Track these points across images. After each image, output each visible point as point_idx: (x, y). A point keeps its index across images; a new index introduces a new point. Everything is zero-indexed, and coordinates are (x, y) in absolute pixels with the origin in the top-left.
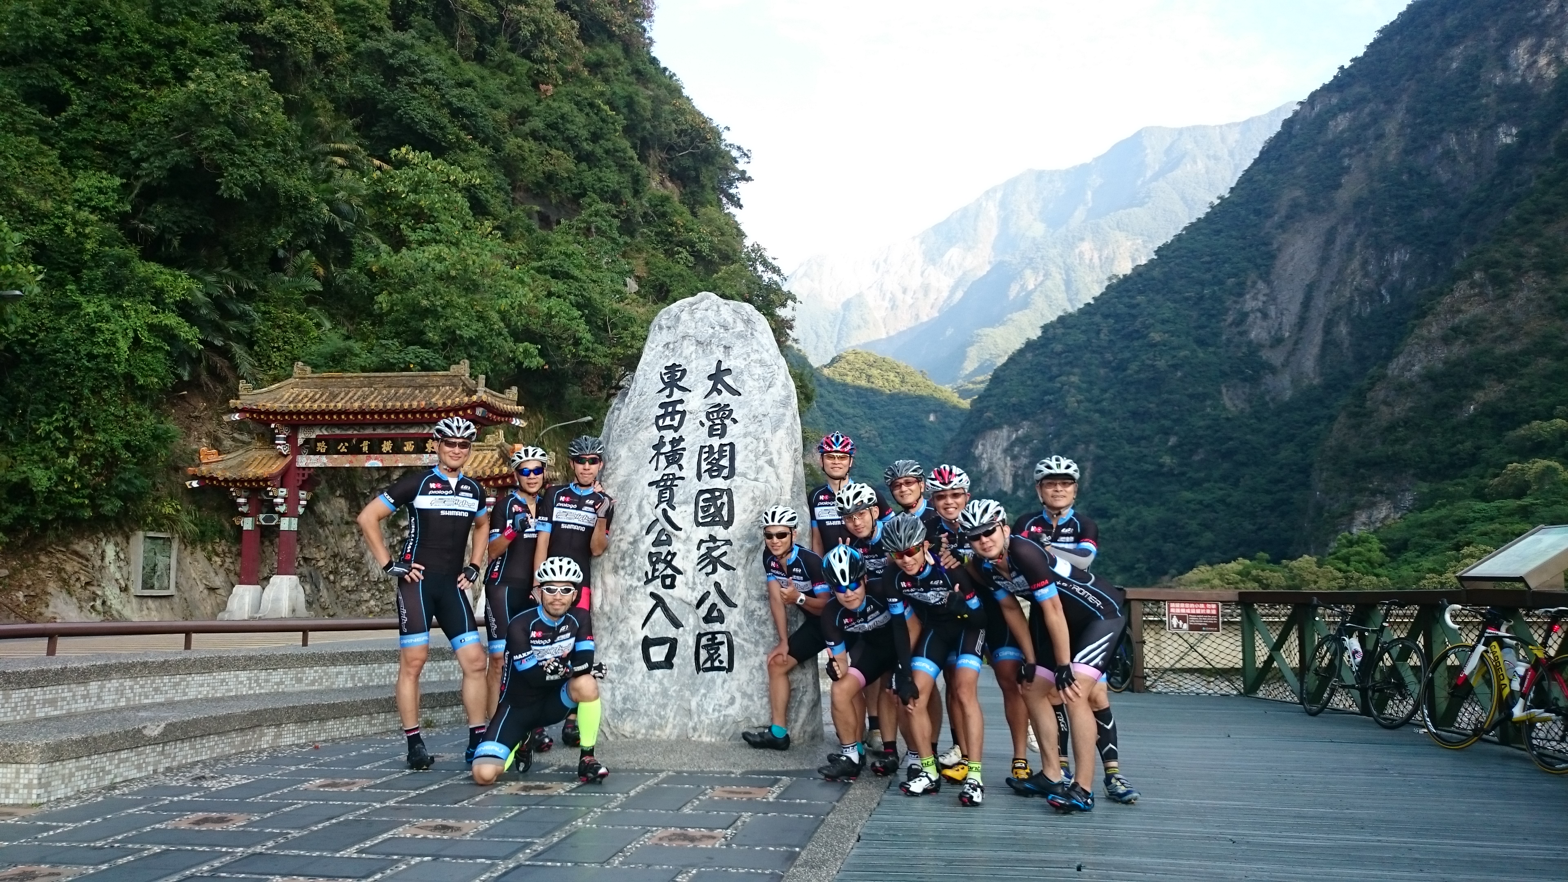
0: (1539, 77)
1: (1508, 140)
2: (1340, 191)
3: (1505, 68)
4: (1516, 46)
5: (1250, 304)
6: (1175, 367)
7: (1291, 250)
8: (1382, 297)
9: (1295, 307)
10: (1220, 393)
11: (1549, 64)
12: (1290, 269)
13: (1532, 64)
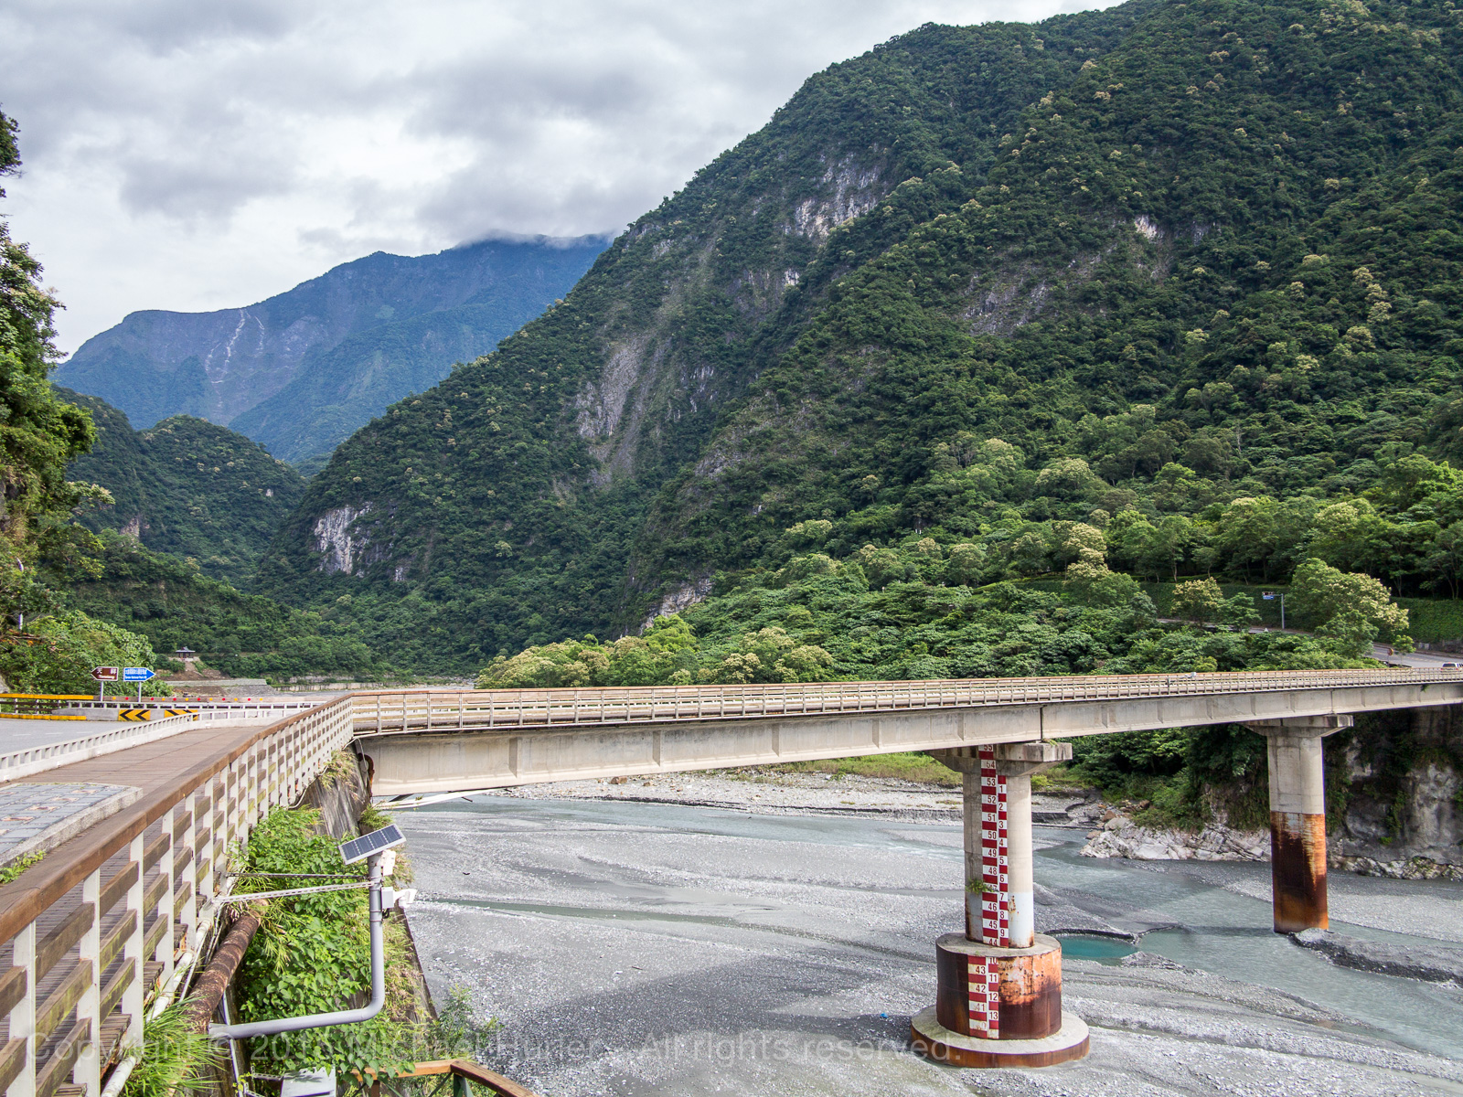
0: (816, 235)
1: (792, 283)
2: (661, 309)
3: (793, 221)
4: (800, 204)
5: (581, 402)
6: (512, 456)
7: (617, 356)
8: (691, 407)
9: (618, 409)
10: (551, 483)
11: (823, 224)
12: (615, 374)
13: (811, 223)
